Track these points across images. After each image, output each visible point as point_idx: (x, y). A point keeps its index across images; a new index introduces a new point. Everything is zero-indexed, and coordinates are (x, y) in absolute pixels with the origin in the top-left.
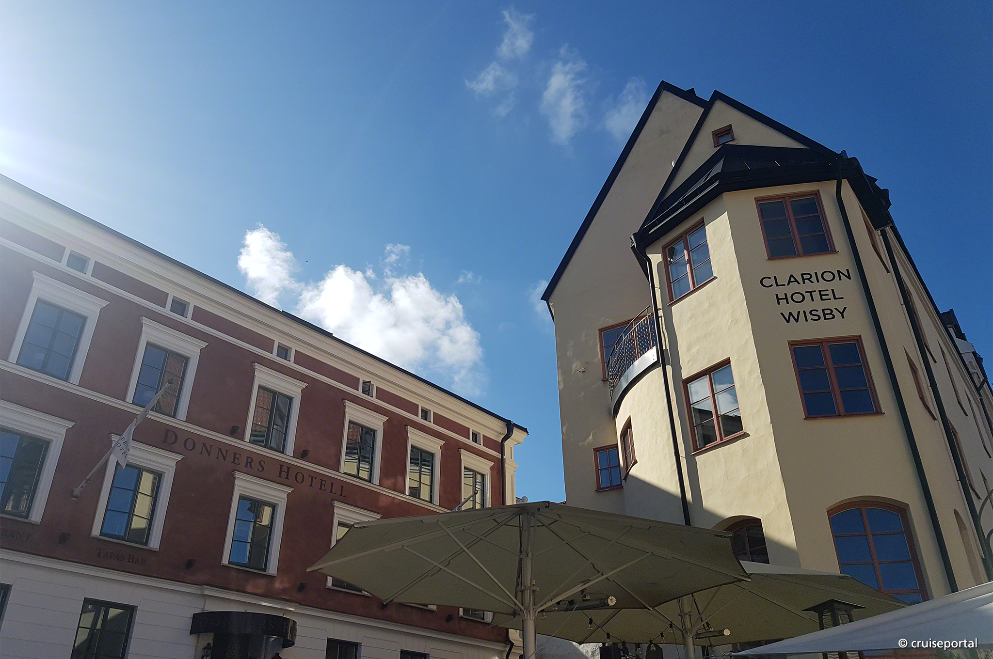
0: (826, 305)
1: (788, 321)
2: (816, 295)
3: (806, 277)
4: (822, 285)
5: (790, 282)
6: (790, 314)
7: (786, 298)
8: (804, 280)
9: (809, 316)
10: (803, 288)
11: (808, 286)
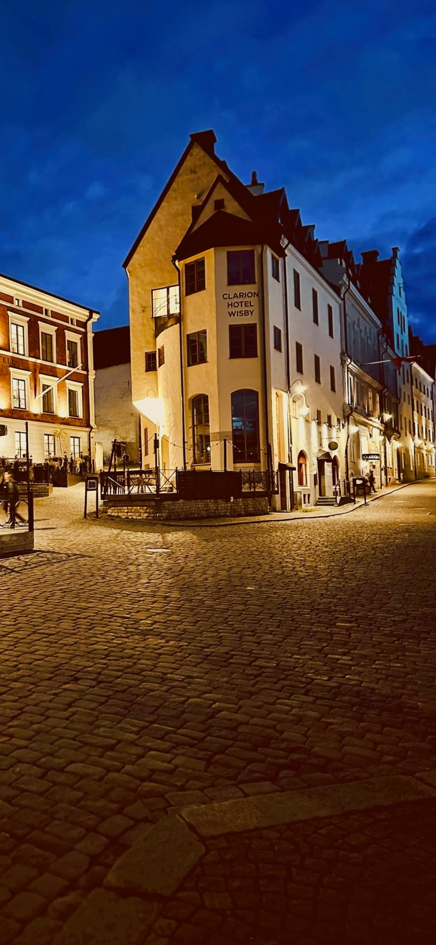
0: (247, 309)
1: (230, 316)
2: (243, 304)
3: (242, 295)
4: (247, 299)
5: (234, 297)
6: (232, 312)
7: (231, 305)
8: (240, 296)
9: (239, 314)
10: (238, 300)
11: (241, 299)
